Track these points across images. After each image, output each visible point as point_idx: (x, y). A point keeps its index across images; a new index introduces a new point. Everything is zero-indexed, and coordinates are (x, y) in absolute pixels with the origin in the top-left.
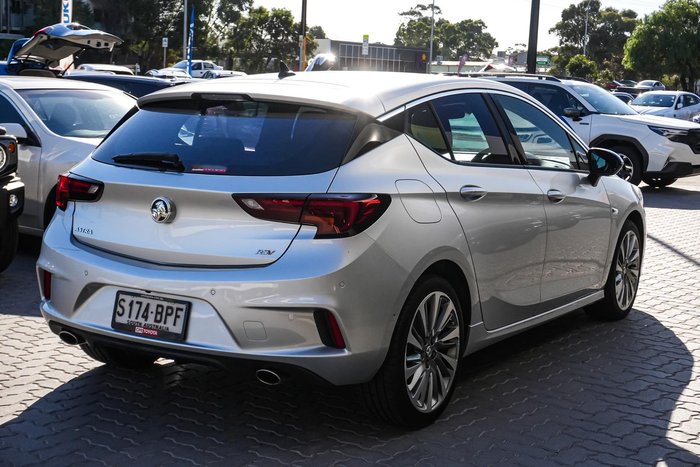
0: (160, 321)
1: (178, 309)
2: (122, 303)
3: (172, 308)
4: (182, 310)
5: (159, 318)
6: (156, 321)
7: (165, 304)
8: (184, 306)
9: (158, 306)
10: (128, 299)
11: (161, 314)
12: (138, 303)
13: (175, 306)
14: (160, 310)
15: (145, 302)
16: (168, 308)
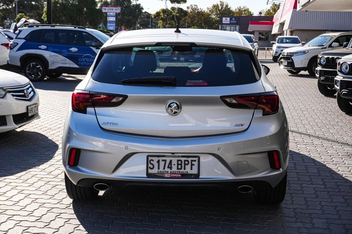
0: (181, 169)
1: (192, 161)
2: (152, 162)
3: (188, 161)
4: (195, 161)
5: (180, 167)
6: (178, 169)
7: (183, 159)
8: (196, 159)
9: (178, 161)
10: (156, 159)
11: (181, 164)
12: (163, 160)
13: (190, 159)
14: (180, 162)
15: (168, 159)
16: (185, 161)
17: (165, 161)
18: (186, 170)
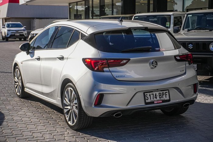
0: (161, 98)
1: (165, 93)
2: (147, 96)
3: (163, 93)
4: (167, 92)
5: (160, 97)
6: (160, 98)
7: (161, 92)
8: (167, 91)
9: (159, 93)
10: (148, 94)
11: (161, 95)
12: (152, 94)
13: (164, 92)
14: (160, 94)
16: (162, 93)
17: (153, 94)
18: (164, 98)
